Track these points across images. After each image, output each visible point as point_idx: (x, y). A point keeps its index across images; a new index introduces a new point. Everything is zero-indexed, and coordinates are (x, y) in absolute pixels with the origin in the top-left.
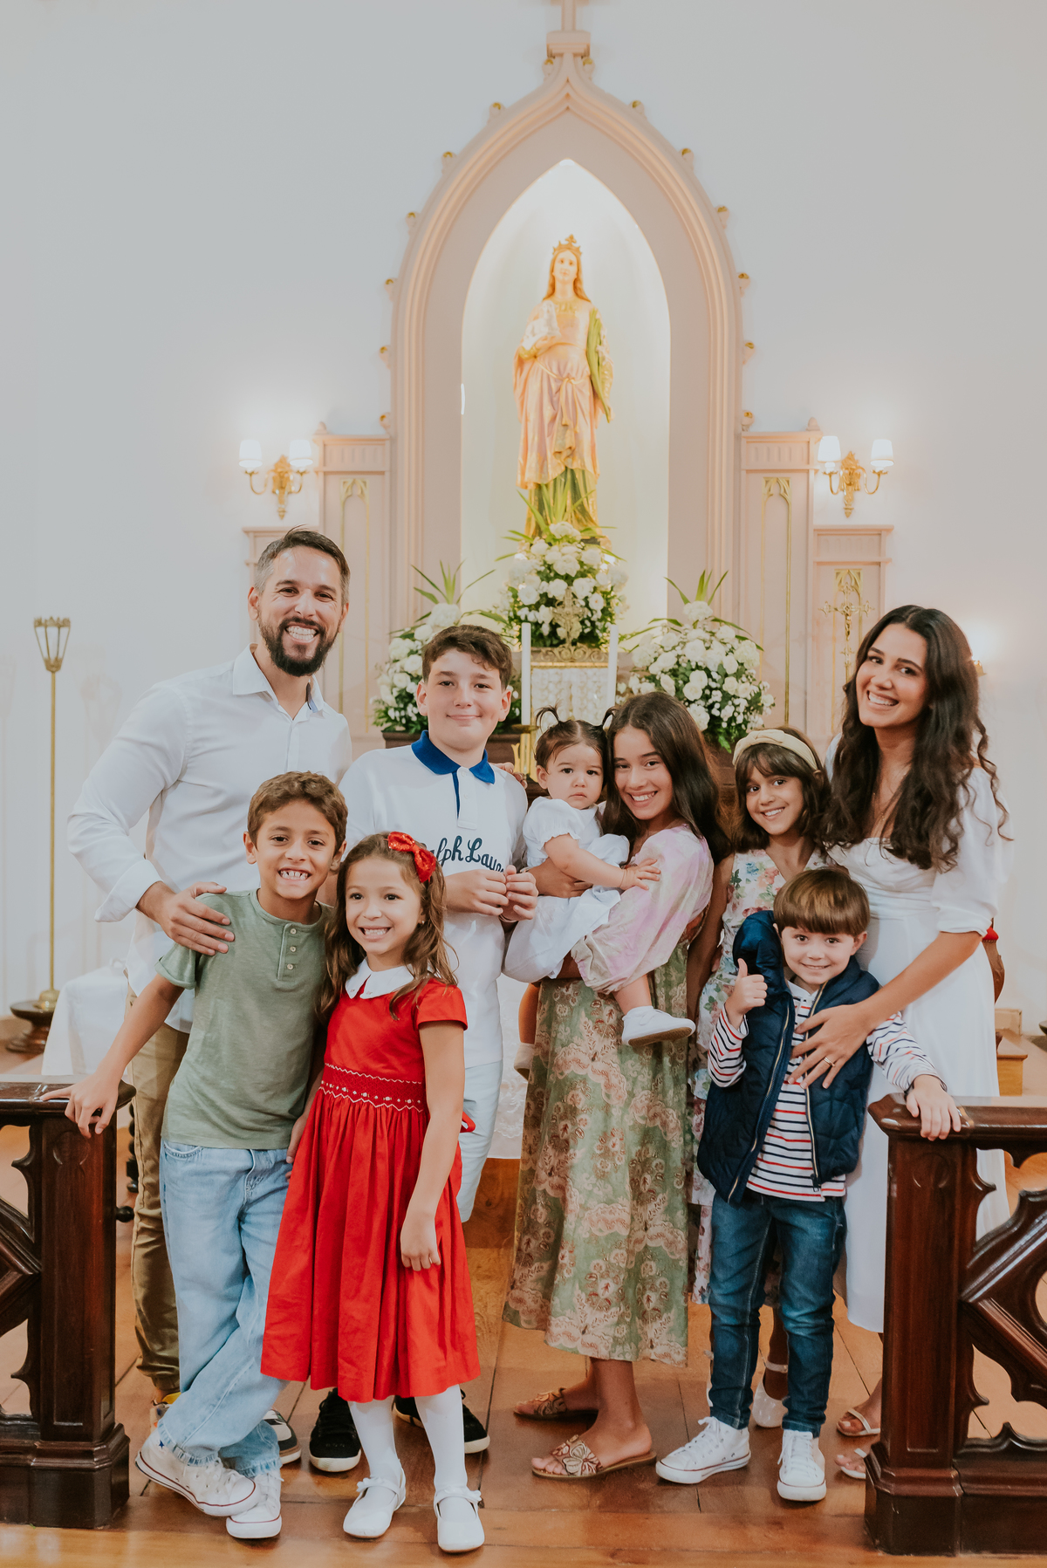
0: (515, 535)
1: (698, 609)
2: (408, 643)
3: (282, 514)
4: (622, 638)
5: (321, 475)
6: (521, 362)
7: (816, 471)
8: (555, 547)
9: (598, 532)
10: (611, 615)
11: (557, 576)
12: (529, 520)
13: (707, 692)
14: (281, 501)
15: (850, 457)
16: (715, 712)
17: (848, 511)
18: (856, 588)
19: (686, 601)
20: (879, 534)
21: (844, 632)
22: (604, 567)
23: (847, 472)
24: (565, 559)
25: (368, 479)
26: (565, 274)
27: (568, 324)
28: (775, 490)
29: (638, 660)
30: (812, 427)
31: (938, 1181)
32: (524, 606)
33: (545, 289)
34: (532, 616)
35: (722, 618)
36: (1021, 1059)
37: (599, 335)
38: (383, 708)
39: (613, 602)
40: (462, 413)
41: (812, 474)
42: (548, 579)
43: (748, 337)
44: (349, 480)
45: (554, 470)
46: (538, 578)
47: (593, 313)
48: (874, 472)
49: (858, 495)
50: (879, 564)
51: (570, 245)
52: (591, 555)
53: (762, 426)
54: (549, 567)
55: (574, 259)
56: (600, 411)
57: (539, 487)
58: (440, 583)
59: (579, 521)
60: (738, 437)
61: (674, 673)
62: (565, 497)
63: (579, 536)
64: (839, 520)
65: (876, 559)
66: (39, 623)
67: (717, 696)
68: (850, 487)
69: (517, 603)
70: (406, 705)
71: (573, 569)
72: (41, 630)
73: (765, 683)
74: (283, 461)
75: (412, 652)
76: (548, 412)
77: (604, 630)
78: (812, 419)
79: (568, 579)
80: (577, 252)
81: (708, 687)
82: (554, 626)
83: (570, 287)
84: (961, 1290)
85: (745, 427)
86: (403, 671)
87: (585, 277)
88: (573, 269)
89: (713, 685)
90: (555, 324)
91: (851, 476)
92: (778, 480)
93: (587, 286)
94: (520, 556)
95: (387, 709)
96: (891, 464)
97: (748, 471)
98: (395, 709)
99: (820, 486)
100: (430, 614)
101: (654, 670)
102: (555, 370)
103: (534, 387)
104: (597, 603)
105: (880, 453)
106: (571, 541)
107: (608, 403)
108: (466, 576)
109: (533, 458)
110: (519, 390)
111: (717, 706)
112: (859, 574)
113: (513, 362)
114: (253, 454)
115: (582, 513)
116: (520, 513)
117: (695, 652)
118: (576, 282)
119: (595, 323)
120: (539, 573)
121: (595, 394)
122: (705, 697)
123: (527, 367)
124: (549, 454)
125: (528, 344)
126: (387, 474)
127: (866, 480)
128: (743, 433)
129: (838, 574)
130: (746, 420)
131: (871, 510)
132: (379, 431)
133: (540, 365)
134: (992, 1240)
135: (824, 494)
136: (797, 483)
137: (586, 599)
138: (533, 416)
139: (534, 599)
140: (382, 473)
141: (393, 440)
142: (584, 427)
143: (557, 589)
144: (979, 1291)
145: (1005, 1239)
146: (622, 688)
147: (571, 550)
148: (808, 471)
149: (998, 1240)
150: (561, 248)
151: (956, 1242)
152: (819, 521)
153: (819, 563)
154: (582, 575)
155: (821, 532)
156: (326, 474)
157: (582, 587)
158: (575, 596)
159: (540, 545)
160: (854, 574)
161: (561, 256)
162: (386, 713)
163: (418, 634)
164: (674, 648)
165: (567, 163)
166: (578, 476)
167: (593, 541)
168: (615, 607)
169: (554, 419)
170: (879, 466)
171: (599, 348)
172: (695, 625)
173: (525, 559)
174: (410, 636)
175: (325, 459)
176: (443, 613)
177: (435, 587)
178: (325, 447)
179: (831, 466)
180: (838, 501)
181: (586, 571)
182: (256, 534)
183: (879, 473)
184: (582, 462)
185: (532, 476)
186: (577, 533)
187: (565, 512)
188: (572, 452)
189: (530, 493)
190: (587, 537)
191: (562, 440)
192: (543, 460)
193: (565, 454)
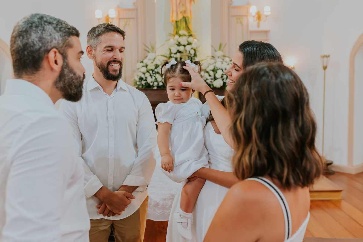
0: (170, 35)
1: (219, 53)
2: (142, 64)
7: (250, 16)
8: (181, 37)
9: (192, 33)
11: (181, 45)
12: (174, 30)
13: (222, 76)
15: (259, 12)
16: (225, 81)
17: (258, 26)
19: (216, 51)
20: (266, 32)
22: (194, 43)
24: (183, 40)
25: (131, 20)
28: (239, 21)
30: (249, 4)
32: (173, 53)
34: (175, 56)
35: (226, 56)
38: (135, 81)
39: (197, 52)
40: (155, 2)
42: (179, 46)
44: (126, 20)
45: (180, 17)
46: (176, 46)
48: (265, 16)
49: (261, 22)
52: (191, 39)
53: (235, 4)
54: (179, 43)
56: (192, 1)
57: (176, 22)
58: (150, 47)
59: (187, 30)
60: (229, 7)
61: (213, 71)
62: (183, 25)
64: (255, 28)
65: (266, 39)
67: (225, 77)
68: (259, 20)
69: (171, 53)
70: (141, 81)
71: (186, 43)
74: (107, 16)
75: (143, 66)
76: (178, 1)
78: (248, 1)
79: (185, 46)
81: (223, 74)
82: (181, 59)
85: (231, 4)
86: (140, 72)
89: (224, 74)
91: (259, 17)
92: (239, 17)
94: (172, 40)
96: (270, 13)
97: (232, 16)
98: (139, 82)
99: (251, 20)
100: (147, 56)
101: (208, 70)
104: (192, 52)
105: (267, 11)
106: (185, 35)
108: (157, 45)
109: (175, 14)
111: (225, 79)
114: (99, 14)
115: (188, 29)
117: (219, 65)
120: (177, 44)
122: (222, 77)
124: (179, 13)
126: (136, 19)
127: (263, 18)
130: (231, 2)
131: (264, 26)
132: (133, 7)
135: (252, 22)
136: (245, 19)
137: (189, 51)
138: (174, 2)
139: (175, 51)
140: (134, 18)
141: (137, 9)
142: (188, 5)
143: (181, 48)
147: (185, 38)
148: (247, 16)
152: (251, 29)
155: (252, 32)
156: (119, 19)
157: (188, 48)
158: (186, 51)
159: (177, 37)
162: (136, 83)
163: (145, 61)
164: (213, 64)
166: (187, 18)
167: (191, 36)
168: (197, 54)
169: (180, 3)
170: (267, 14)
172: (218, 57)
173: (173, 41)
174: (142, 62)
175: (119, 15)
176: (151, 56)
177: (149, 49)
178: (119, 12)
179: (254, 14)
180: (255, 24)
181: (189, 44)
183: (267, 16)
184: (188, 14)
185: (175, 19)
186: (186, 33)
187: (183, 28)
188: (185, 12)
189: (174, 23)
190: (189, 34)
191: (182, 9)
192: (177, 14)
193: (183, 12)
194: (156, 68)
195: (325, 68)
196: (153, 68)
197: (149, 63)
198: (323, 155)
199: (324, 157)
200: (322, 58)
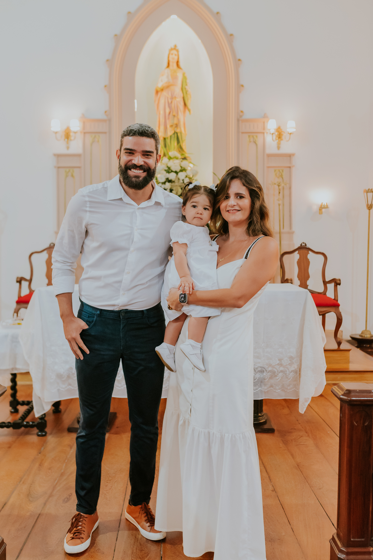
3: (68, 148)
5: (83, 134)
6: (157, 92)
8: (171, 161)
9: (186, 155)
11: (172, 171)
12: (161, 151)
14: (68, 143)
15: (279, 127)
17: (279, 148)
18: (282, 176)
20: (290, 156)
21: (278, 193)
22: (189, 168)
23: (278, 133)
24: (175, 165)
25: (100, 135)
26: (173, 59)
27: (175, 78)
28: (252, 140)
30: (265, 116)
32: (160, 183)
33: (166, 64)
36: (349, 350)
37: (186, 82)
40: (136, 110)
41: (265, 134)
42: (169, 173)
43: (241, 83)
44: (93, 135)
45: (170, 132)
46: (165, 172)
47: (183, 74)
48: (288, 133)
49: (282, 141)
50: (290, 167)
51: (175, 48)
52: (184, 163)
53: (247, 116)
54: (169, 168)
55: (176, 53)
56: (187, 110)
57: (164, 139)
59: (180, 151)
60: (238, 120)
62: (174, 143)
64: (274, 151)
65: (289, 165)
68: (280, 139)
71: (178, 169)
74: (68, 128)
76: (168, 111)
78: (265, 113)
79: (177, 173)
80: (178, 51)
82: (171, 190)
83: (175, 65)
85: (241, 116)
87: (180, 60)
88: (176, 58)
90: (170, 78)
91: (280, 135)
92: (252, 135)
93: (181, 64)
96: (294, 130)
97: (242, 133)
102: (170, 95)
103: (162, 101)
105: (291, 126)
106: (177, 158)
107: (190, 108)
110: (157, 102)
112: (283, 171)
113: (154, 92)
114: (56, 126)
115: (181, 149)
118: (178, 62)
119: (184, 78)
120: (165, 170)
121: (185, 104)
123: (159, 94)
124: (168, 126)
125: (160, 85)
126: (108, 133)
127: (285, 136)
128: (240, 118)
129: (275, 171)
130: (241, 114)
131: (287, 147)
132: (105, 117)
133: (165, 93)
135: (270, 140)
136: (260, 137)
137: (183, 180)
138: (162, 112)
140: (105, 133)
141: (110, 120)
142: (181, 116)
143: (172, 176)
147: (177, 162)
148: (264, 133)
150: (172, 49)
152: (268, 151)
153: (268, 167)
154: (181, 171)
155: (269, 156)
156: (85, 133)
157: (182, 175)
158: (179, 179)
160: (281, 171)
161: (172, 52)
165: (174, 17)
166: (179, 135)
167: (185, 159)
169: (170, 113)
170: (290, 130)
171: (186, 87)
175: (84, 128)
178: (84, 123)
179: (272, 131)
180: (275, 144)
181: (183, 170)
182: (58, 156)
183: (290, 134)
184: (180, 129)
185: (162, 135)
186: (179, 156)
187: (174, 148)
188: (177, 126)
189: (161, 141)
190: (183, 157)
191: (173, 121)
192: (166, 128)
193: (174, 126)
195: (369, 208)
198: (366, 328)
199: (368, 331)
200: (366, 194)
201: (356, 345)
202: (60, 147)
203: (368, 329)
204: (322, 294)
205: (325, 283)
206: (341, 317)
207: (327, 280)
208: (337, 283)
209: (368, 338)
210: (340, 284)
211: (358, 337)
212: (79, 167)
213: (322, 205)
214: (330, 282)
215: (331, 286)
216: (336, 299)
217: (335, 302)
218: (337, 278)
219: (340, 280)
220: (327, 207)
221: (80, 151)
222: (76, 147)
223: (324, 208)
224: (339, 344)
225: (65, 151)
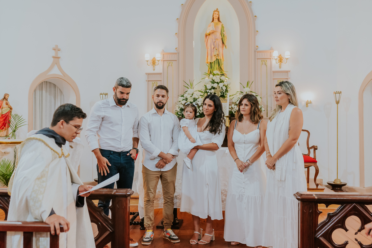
0: (205, 74)
1: (247, 89)
2: (182, 98)
3: (154, 70)
4: (230, 96)
5: (163, 61)
6: (206, 36)
7: (273, 59)
8: (215, 76)
9: (224, 73)
10: (227, 91)
11: (215, 82)
12: (209, 70)
14: (154, 67)
15: (280, 55)
17: (280, 67)
19: (244, 88)
20: (287, 72)
22: (225, 80)
24: (217, 79)
25: (173, 62)
26: (216, 17)
27: (217, 27)
28: (263, 63)
29: (234, 101)
30: (272, 49)
31: (309, 211)
32: (208, 89)
33: (212, 20)
34: (210, 91)
35: (252, 91)
36: (323, 189)
37: (224, 30)
38: (177, 112)
39: (228, 88)
40: (194, 47)
41: (272, 59)
42: (213, 83)
43: (257, 30)
44: (169, 62)
45: (214, 59)
46: (211, 83)
47: (222, 25)
49: (282, 64)
50: (287, 79)
51: (217, 10)
52: (223, 78)
53: (260, 49)
54: (213, 80)
55: (218, 13)
56: (224, 46)
57: (211, 63)
58: (189, 85)
59: (220, 70)
60: (255, 52)
62: (217, 66)
63: (220, 74)
64: (278, 69)
66: (101, 94)
68: (280, 62)
69: (206, 89)
71: (219, 81)
72: (101, 96)
73: (262, 106)
74: (154, 58)
75: (183, 100)
76: (213, 47)
77: (226, 94)
78: (271, 47)
79: (218, 83)
80: (218, 12)
82: (215, 93)
83: (217, 19)
84: (315, 235)
86: (181, 104)
87: (220, 17)
88: (218, 15)
90: (214, 27)
91: (281, 60)
92: (264, 60)
93: (221, 19)
94: (207, 78)
95: (178, 112)
96: (290, 57)
97: (257, 59)
98: (180, 112)
99: (274, 62)
100: (187, 91)
102: (214, 38)
103: (209, 41)
104: (224, 88)
105: (287, 54)
106: (218, 75)
107: (226, 44)
108: (195, 83)
109: (209, 57)
110: (206, 42)
114: (148, 57)
115: (220, 69)
116: (207, 69)
118: (218, 18)
119: (223, 27)
120: (211, 82)
121: (223, 43)
123: (208, 37)
124: (213, 56)
125: (208, 32)
126: (177, 61)
127: (284, 60)
128: (256, 51)
130: (257, 48)
131: (285, 67)
132: (175, 51)
133: (211, 36)
134: (322, 224)
135: (275, 64)
136: (268, 61)
137: (222, 87)
138: (209, 48)
139: (210, 88)
140: (176, 60)
141: (178, 53)
142: (220, 49)
143: (215, 85)
144: (319, 235)
145: (324, 224)
146: (230, 107)
147: (218, 77)
148: (271, 59)
149: (323, 224)
150: (215, 11)
151: (314, 224)
152: (273, 70)
153: (274, 79)
155: (274, 72)
156: (164, 61)
157: (221, 85)
158: (219, 87)
159: (211, 76)
161: (215, 13)
162: (178, 113)
163: (185, 96)
166: (219, 60)
167: (223, 75)
168: (228, 90)
169: (214, 48)
170: (287, 57)
171: (224, 33)
173: (208, 80)
174: (183, 96)
175: (163, 58)
176: (190, 91)
177: (188, 85)
178: (163, 55)
179: (276, 57)
180: (278, 65)
181: (222, 81)
182: (148, 74)
183: (287, 59)
184: (220, 57)
185: (209, 61)
187: (217, 68)
188: (218, 55)
189: (209, 64)
191: (216, 53)
192: (211, 57)
193: (216, 56)
194: (194, 101)
195: (338, 103)
196: (192, 101)
197: (188, 97)
198: (337, 177)
199: (339, 179)
200: (335, 94)
201: (331, 188)
202: (150, 70)
203: (339, 178)
204: (307, 155)
205: (309, 149)
206: (318, 169)
207: (310, 147)
208: (315, 148)
209: (338, 184)
210: (317, 149)
211: (332, 183)
212: (161, 81)
213: (307, 101)
214: (311, 148)
215: (312, 150)
216: (315, 158)
217: (314, 160)
218: (315, 145)
219: (317, 147)
220: (311, 103)
221: (161, 71)
222: (159, 69)
223: (309, 103)
224: (317, 185)
225: (152, 72)
